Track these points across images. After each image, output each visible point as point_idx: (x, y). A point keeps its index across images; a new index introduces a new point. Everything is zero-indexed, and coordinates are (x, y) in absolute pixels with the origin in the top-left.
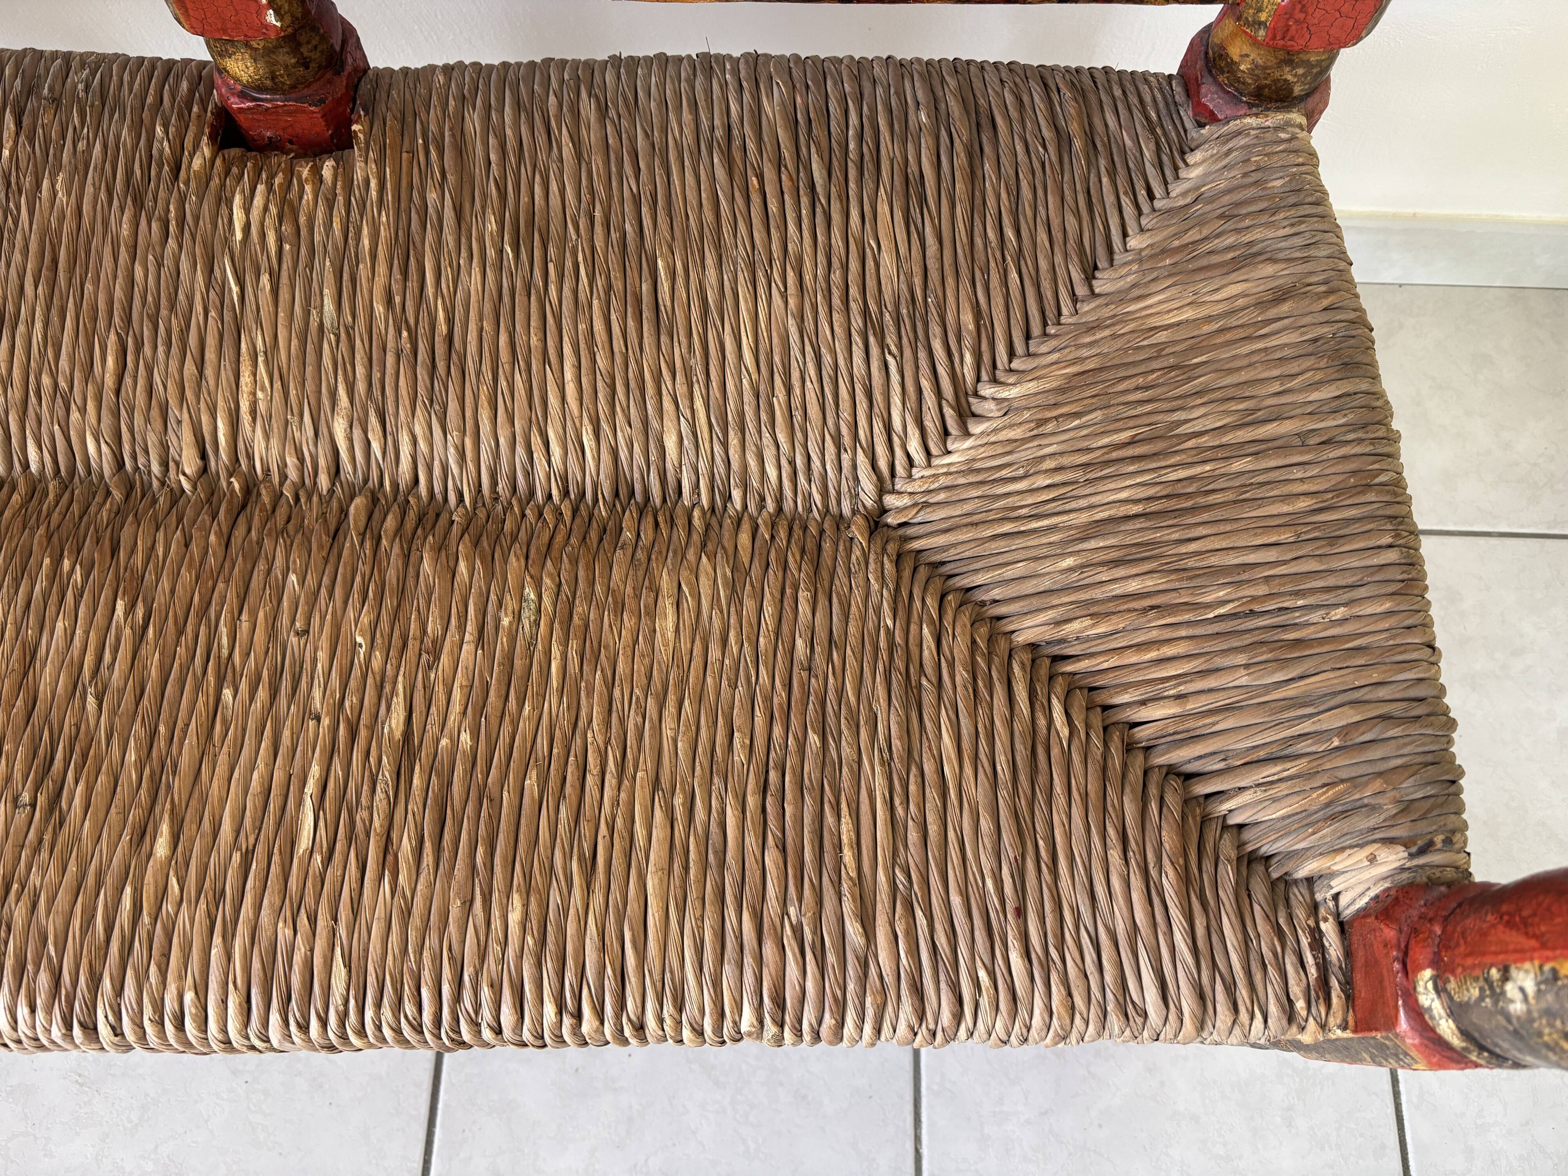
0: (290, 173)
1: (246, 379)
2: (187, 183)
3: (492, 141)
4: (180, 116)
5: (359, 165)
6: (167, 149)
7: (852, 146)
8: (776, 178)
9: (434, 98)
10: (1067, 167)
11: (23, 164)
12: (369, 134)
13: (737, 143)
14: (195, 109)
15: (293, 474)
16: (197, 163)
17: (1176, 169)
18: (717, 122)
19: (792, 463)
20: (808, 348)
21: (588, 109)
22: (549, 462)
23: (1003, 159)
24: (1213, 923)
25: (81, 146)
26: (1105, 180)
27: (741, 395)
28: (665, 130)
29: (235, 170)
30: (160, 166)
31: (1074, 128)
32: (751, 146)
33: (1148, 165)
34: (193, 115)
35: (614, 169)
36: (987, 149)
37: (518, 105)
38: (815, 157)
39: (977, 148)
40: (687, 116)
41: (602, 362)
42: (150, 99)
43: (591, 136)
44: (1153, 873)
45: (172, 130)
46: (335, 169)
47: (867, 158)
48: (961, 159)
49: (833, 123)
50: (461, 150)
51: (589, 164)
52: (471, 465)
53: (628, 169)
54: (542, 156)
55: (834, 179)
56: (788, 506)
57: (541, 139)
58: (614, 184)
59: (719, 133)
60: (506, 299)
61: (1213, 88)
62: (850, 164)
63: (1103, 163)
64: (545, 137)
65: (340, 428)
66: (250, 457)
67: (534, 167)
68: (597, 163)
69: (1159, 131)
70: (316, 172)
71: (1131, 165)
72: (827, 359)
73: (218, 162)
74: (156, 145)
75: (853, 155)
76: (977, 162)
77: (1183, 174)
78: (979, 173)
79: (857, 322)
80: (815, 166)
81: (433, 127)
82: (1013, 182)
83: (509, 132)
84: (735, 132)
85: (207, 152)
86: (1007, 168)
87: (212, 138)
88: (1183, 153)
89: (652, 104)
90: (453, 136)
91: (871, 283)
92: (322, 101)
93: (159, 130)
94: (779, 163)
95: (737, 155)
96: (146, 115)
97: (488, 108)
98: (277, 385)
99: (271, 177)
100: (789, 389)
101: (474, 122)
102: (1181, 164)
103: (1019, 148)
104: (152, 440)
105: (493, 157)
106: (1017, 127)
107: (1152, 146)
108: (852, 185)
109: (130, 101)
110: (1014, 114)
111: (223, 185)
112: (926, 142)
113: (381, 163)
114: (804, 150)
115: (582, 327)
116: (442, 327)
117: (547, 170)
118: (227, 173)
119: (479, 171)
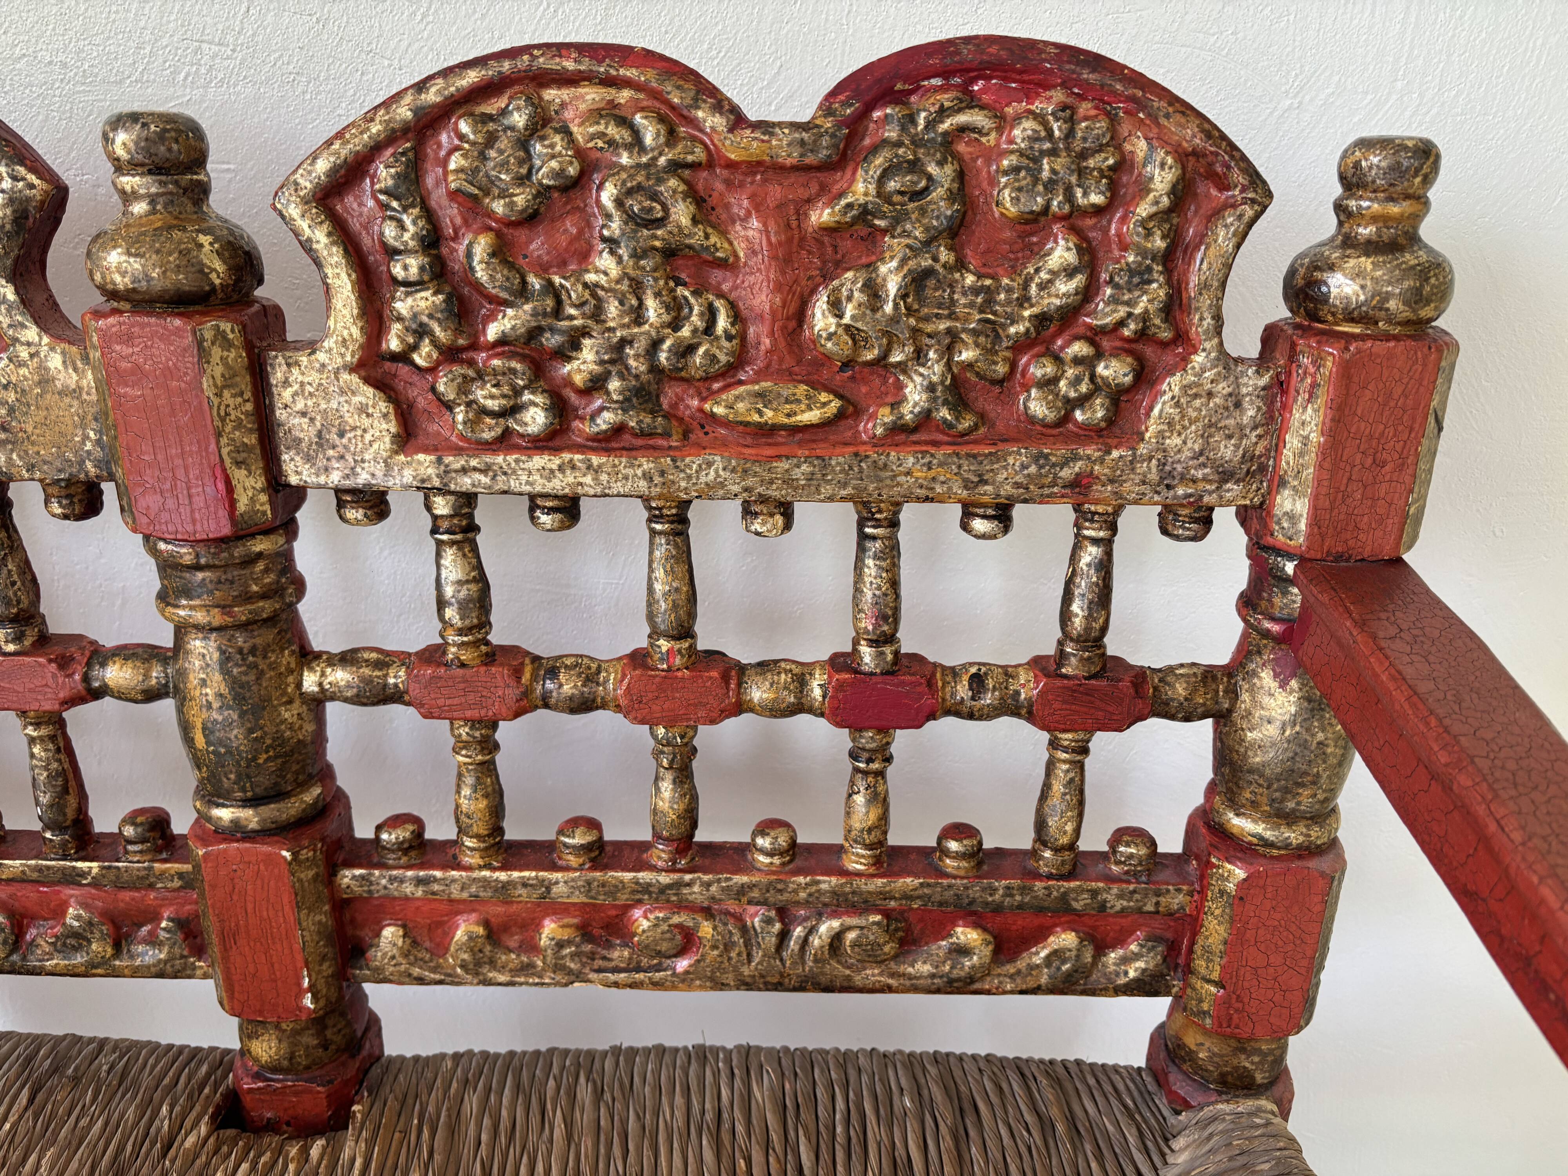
0: (279, 1151)
2: (173, 1162)
3: (486, 1121)
4: (190, 1096)
5: (349, 1144)
6: (166, 1127)
7: (839, 1130)
8: (763, 1160)
9: (439, 1081)
10: (1053, 1151)
11: (17, 1140)
12: (366, 1115)
13: (726, 1126)
14: (207, 1091)
16: (191, 1140)
17: (1163, 1155)
18: (708, 1106)
21: (585, 1092)
23: (989, 1143)
25: (83, 1122)
26: (1094, 1165)
28: (657, 1113)
29: (225, 1149)
30: (153, 1144)
31: (1054, 1112)
32: (740, 1128)
33: (1134, 1150)
34: (203, 1096)
35: (602, 1150)
36: (972, 1133)
37: (518, 1087)
38: (802, 1139)
39: (962, 1132)
40: (679, 1100)
42: (166, 1081)
43: (584, 1118)
45: (177, 1109)
46: (324, 1148)
47: (854, 1140)
48: (947, 1142)
49: (821, 1109)
50: (453, 1130)
51: (578, 1146)
53: (617, 1151)
54: (532, 1137)
55: (821, 1162)
57: (535, 1119)
58: (601, 1165)
59: (709, 1116)
61: (1180, 1077)
62: (837, 1147)
63: (1088, 1147)
64: (539, 1118)
67: (523, 1148)
68: (586, 1144)
69: (1137, 1116)
70: (305, 1152)
71: (1117, 1150)
73: (212, 1140)
74: (157, 1122)
75: (840, 1138)
76: (963, 1146)
77: (1170, 1159)
78: (967, 1158)
80: (802, 1148)
81: (431, 1109)
82: (1001, 1165)
83: (504, 1113)
84: (725, 1115)
85: (203, 1129)
86: (994, 1152)
87: (213, 1118)
88: (1166, 1140)
89: (647, 1089)
90: (449, 1116)
92: (330, 1082)
93: (164, 1109)
94: (767, 1146)
95: (726, 1137)
96: (157, 1096)
97: (488, 1090)
99: (259, 1156)
101: (472, 1103)
102: (1167, 1150)
103: (1004, 1132)
105: (484, 1137)
106: (999, 1112)
107: (1134, 1130)
109: (146, 1081)
110: (995, 1099)
111: (208, 1163)
112: (912, 1126)
113: (370, 1144)
114: (792, 1133)
117: (536, 1151)
118: (216, 1152)
119: (467, 1152)
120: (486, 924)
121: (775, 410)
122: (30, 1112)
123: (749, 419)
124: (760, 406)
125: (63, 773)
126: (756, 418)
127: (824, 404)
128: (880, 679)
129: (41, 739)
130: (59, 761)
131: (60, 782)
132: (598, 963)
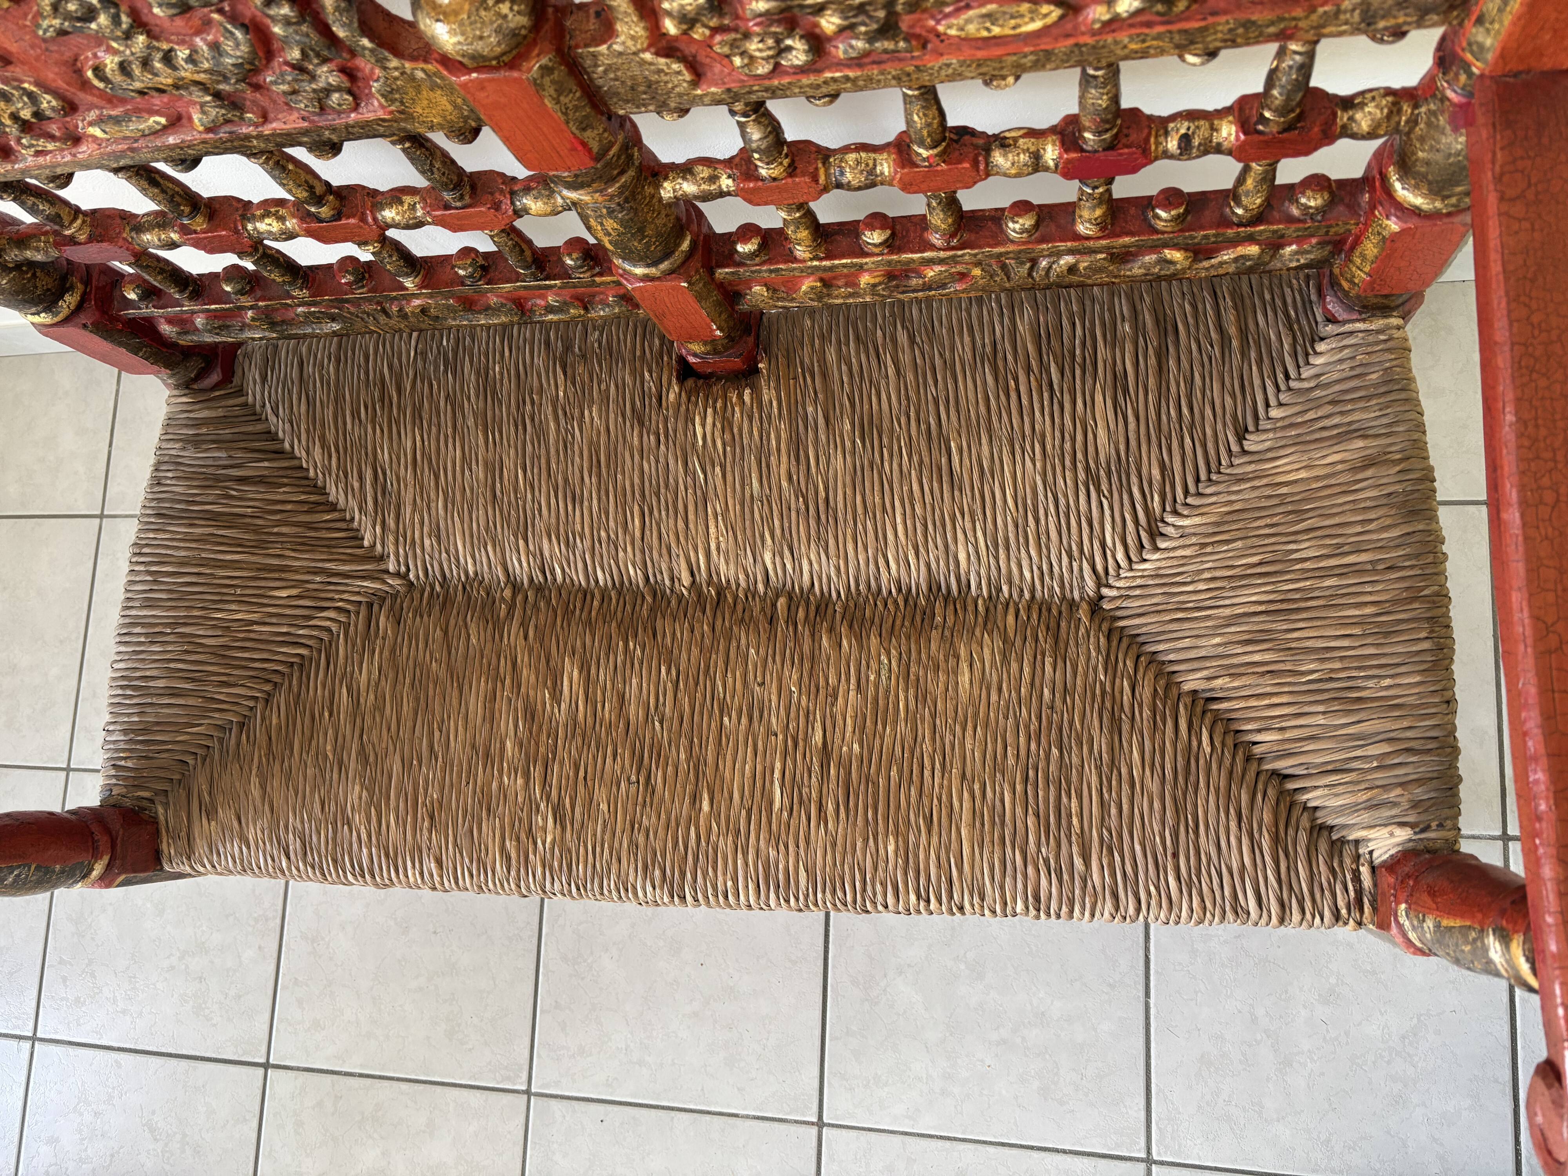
0: (726, 399)
1: (712, 530)
2: (667, 409)
3: (844, 367)
4: (657, 364)
5: (765, 391)
6: (653, 388)
7: (1078, 352)
8: (1026, 379)
9: (806, 339)
10: (1227, 359)
11: (571, 401)
12: (769, 370)
13: (1000, 355)
14: (665, 358)
15: (743, 583)
16: (671, 396)
17: (1307, 354)
18: (987, 340)
19: (1040, 568)
20: (1049, 494)
21: (903, 338)
22: (889, 573)
23: (1182, 357)
24: (1292, 864)
25: (603, 387)
26: (1254, 368)
27: (1006, 525)
28: (953, 349)
29: (694, 399)
30: (650, 399)
31: (1232, 330)
32: (1010, 357)
33: (1286, 354)
34: (665, 363)
35: (921, 381)
36: (1171, 349)
38: (1052, 362)
39: (1164, 349)
40: (967, 337)
41: (918, 510)
42: (638, 353)
43: (905, 358)
44: (1256, 835)
45: (654, 375)
46: (752, 395)
47: (1088, 361)
48: (1153, 358)
49: (1065, 338)
50: (824, 375)
51: (905, 377)
52: (844, 576)
53: (930, 380)
54: (875, 375)
55: (1065, 378)
56: (1039, 594)
57: (874, 363)
58: (922, 391)
59: (988, 349)
60: (859, 473)
61: (1335, 299)
62: (1076, 366)
63: (1253, 355)
64: (876, 361)
65: (768, 557)
66: (718, 575)
67: (871, 382)
68: (910, 377)
69: (1296, 325)
70: (741, 397)
71: (1274, 354)
72: (1062, 501)
73: (683, 394)
74: (646, 384)
75: (1078, 359)
76: (1164, 360)
77: (1312, 360)
78: (1165, 369)
79: (1082, 475)
80: (1052, 370)
81: (807, 360)
82: (1188, 371)
83: (854, 360)
84: (999, 346)
85: (676, 388)
86: (1185, 364)
87: (678, 379)
88: (1312, 345)
89: (944, 331)
90: (820, 366)
91: (1091, 449)
92: (741, 355)
93: (646, 374)
94: (1028, 369)
95: (1000, 364)
96: (637, 364)
97: (839, 343)
98: (730, 533)
99: (715, 403)
100: (1037, 521)
101: (831, 355)
102: (1311, 352)
103: (1194, 347)
104: (664, 567)
105: (845, 378)
106: (1193, 332)
107: (1290, 340)
108: (1078, 381)
111: (688, 410)
112: (1128, 347)
113: (778, 389)
114: (1045, 357)
115: (905, 488)
116: (822, 494)
117: (879, 384)
118: (689, 400)
119: (836, 388)
120: (821, 280)
121: (1002, 26)
122: (569, 383)
123: (979, 36)
124: (988, 25)
125: (517, 245)
126: (985, 34)
127: (1046, 16)
128: (1102, 154)
129: (497, 235)
130: (512, 239)
131: (517, 249)
132: (901, 289)
